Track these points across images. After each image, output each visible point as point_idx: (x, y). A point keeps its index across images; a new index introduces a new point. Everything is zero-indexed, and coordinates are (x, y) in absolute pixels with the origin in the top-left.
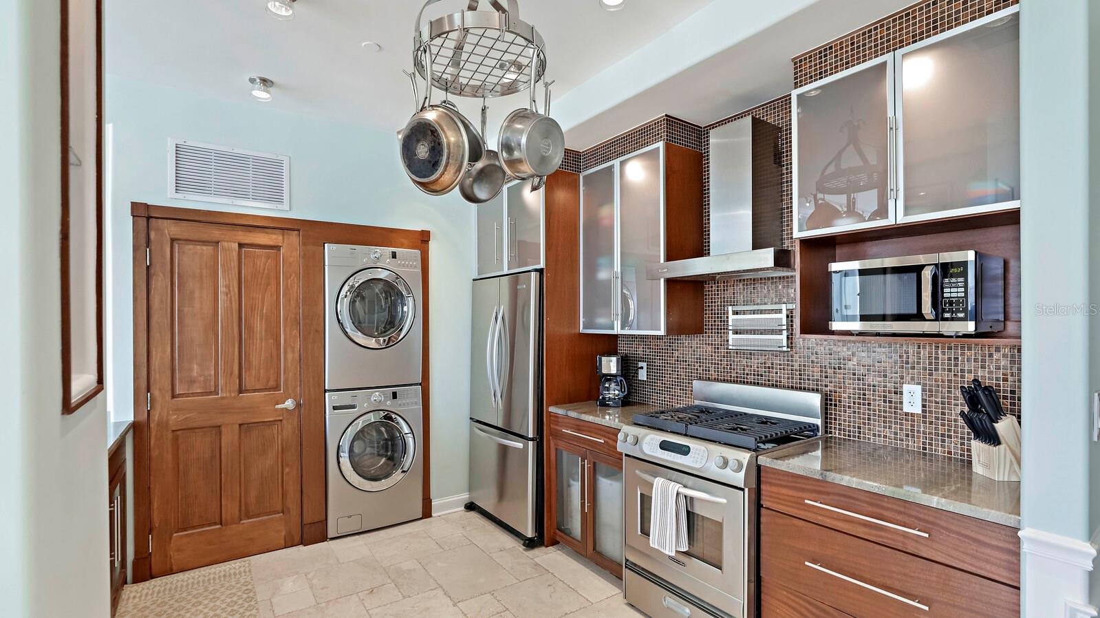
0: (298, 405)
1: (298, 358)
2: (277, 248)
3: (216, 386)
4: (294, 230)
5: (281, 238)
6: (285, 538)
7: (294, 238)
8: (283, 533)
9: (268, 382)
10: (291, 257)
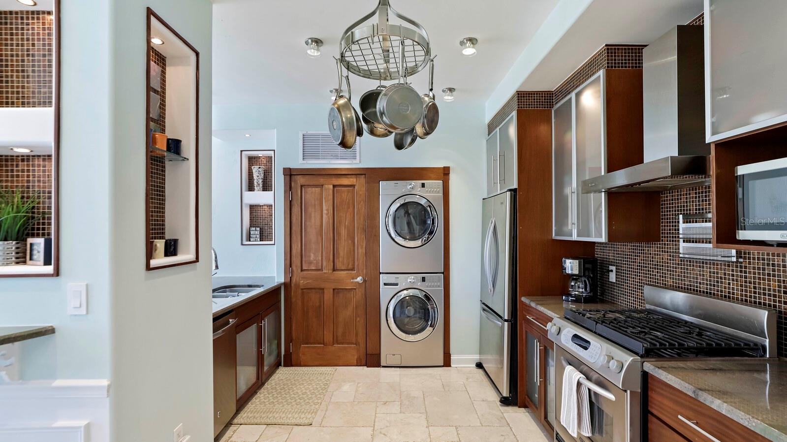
0: (365, 281)
1: (364, 252)
2: (353, 186)
3: (322, 266)
4: (362, 175)
5: (355, 180)
6: (357, 361)
7: (362, 179)
8: (356, 357)
9: (348, 265)
10: (361, 191)
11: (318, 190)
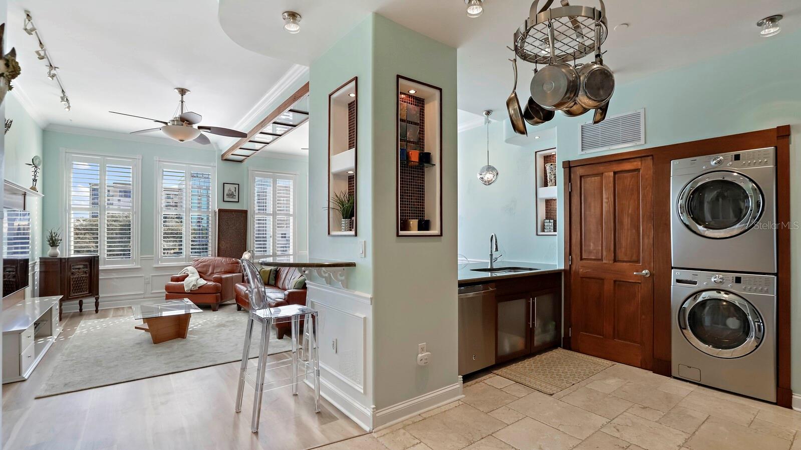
0: (652, 275)
1: (652, 242)
2: (638, 170)
3: (602, 256)
4: (648, 156)
5: (640, 163)
6: (641, 362)
7: (649, 161)
8: (640, 358)
9: (632, 256)
10: (647, 174)
11: (597, 179)
